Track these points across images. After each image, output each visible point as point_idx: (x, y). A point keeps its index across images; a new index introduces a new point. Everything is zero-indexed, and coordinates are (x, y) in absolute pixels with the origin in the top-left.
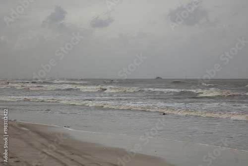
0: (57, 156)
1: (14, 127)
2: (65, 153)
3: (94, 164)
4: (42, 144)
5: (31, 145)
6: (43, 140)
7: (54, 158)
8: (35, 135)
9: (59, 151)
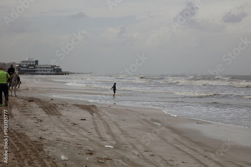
0: (191, 152)
1: (148, 122)
2: (199, 150)
3: (230, 162)
4: (175, 139)
5: (164, 139)
6: (176, 136)
7: (187, 154)
8: (168, 130)
9: (192, 147)
